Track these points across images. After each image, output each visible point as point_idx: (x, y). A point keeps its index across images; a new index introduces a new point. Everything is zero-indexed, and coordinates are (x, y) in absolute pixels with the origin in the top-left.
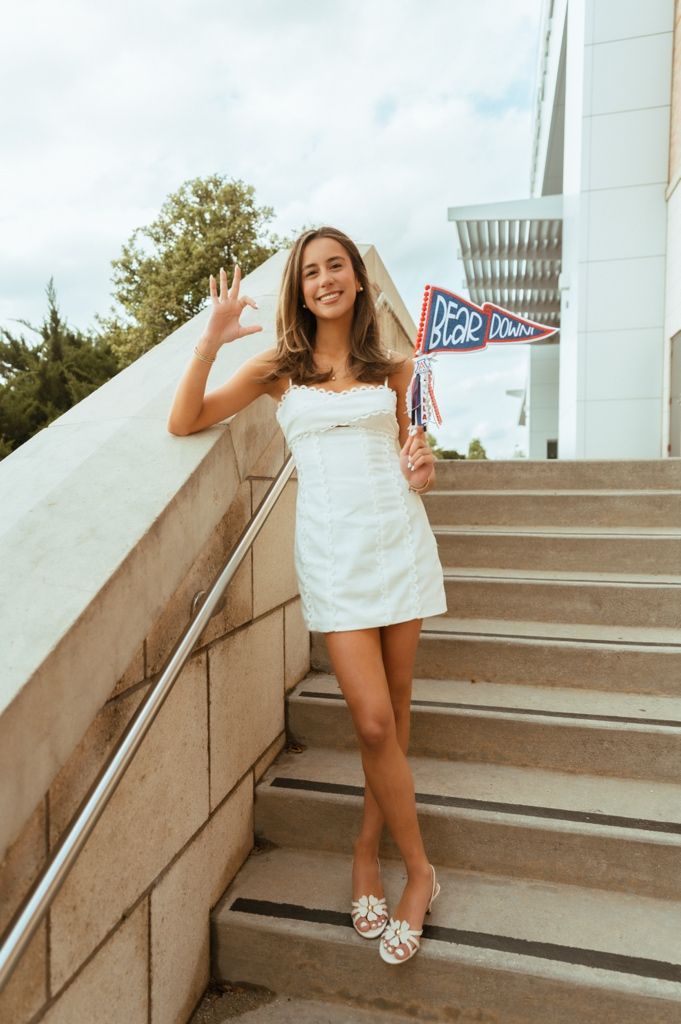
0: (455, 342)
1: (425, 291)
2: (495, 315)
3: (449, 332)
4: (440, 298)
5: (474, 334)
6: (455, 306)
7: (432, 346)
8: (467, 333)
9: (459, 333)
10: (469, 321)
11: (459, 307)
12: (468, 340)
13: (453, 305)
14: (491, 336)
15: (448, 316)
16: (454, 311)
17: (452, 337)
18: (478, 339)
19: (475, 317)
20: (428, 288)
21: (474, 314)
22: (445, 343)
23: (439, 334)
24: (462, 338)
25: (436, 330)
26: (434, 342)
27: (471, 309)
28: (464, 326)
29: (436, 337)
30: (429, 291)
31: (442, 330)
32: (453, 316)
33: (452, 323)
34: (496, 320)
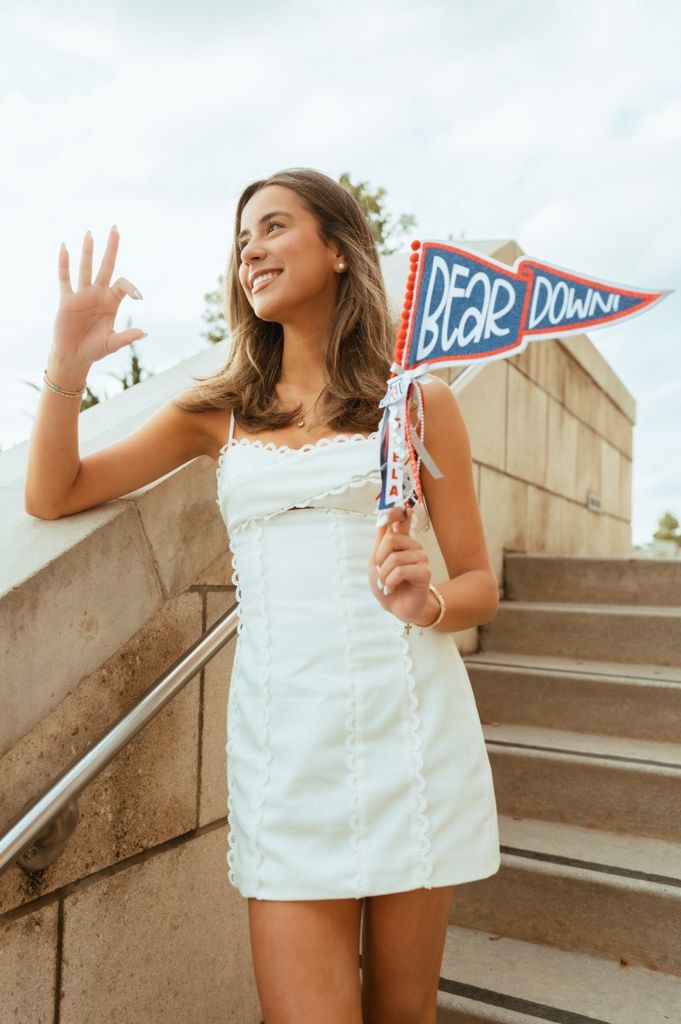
0: (463, 342)
1: (412, 252)
2: (540, 280)
3: (454, 323)
4: (439, 262)
5: (500, 323)
6: (464, 271)
7: (423, 353)
8: (486, 321)
9: (471, 323)
10: (490, 299)
11: (472, 274)
12: (487, 336)
13: (461, 270)
14: (533, 323)
15: (451, 292)
16: (461, 282)
17: (459, 332)
18: (506, 331)
19: (501, 288)
20: (416, 246)
21: (499, 282)
22: (446, 346)
23: (435, 329)
24: (476, 334)
25: (429, 323)
26: (426, 345)
27: (494, 273)
28: (480, 309)
29: (429, 335)
30: (420, 252)
31: (440, 321)
32: (460, 293)
33: (459, 306)
34: (543, 290)
